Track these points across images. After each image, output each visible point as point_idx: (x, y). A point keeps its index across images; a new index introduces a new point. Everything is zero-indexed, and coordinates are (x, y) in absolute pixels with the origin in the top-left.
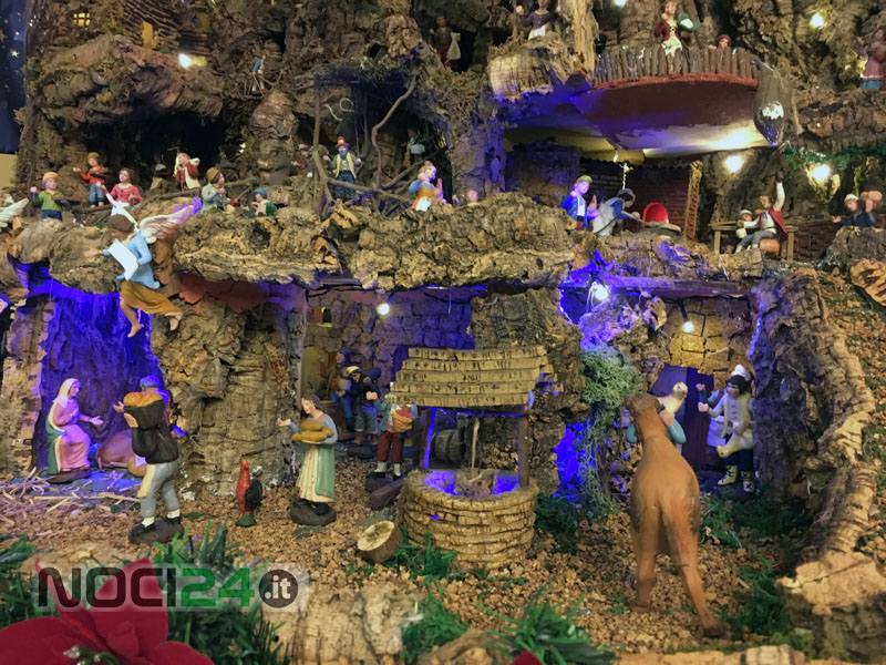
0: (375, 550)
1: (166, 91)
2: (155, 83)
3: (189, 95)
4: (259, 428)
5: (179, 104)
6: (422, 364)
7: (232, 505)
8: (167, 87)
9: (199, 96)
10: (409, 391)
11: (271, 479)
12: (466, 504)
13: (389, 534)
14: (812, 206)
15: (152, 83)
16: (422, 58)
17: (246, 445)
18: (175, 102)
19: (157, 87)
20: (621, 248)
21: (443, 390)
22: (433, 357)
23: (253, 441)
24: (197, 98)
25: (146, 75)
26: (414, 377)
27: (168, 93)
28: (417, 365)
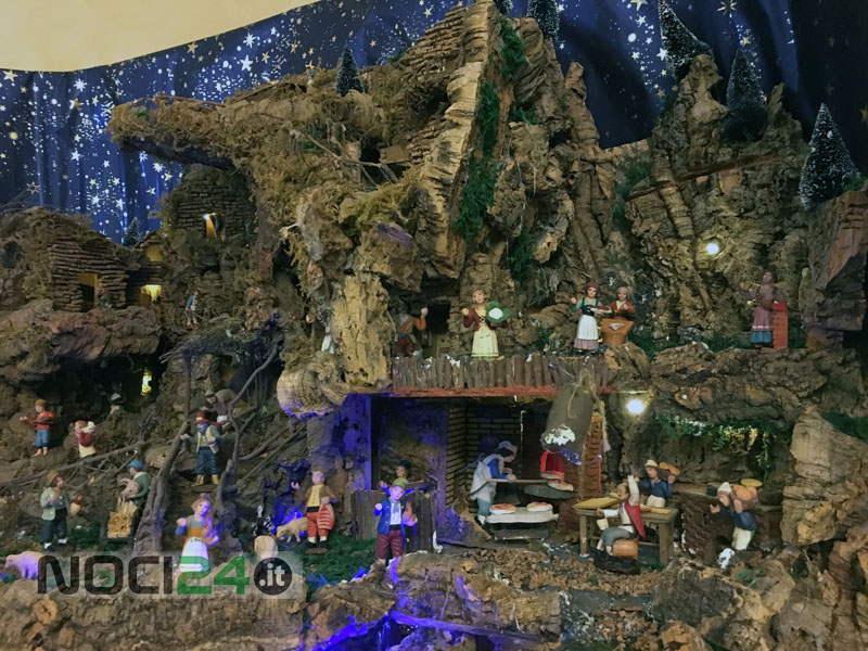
1: (89, 347)
2: (75, 344)
3: (117, 343)
5: (107, 353)
8: (90, 342)
9: (129, 341)
14: (726, 459)
15: (72, 343)
16: (281, 325)
18: (102, 353)
19: (78, 345)
20: (420, 578)
24: (126, 344)
25: (65, 339)
27: (92, 348)
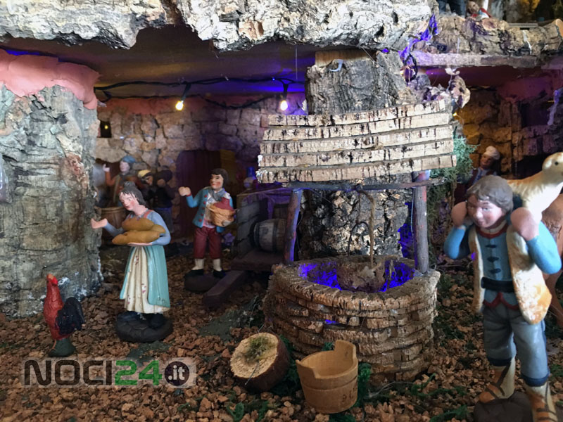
0: (262, 376)
4: (60, 234)
6: (290, 132)
7: (37, 327)
10: (285, 165)
11: (79, 290)
12: (376, 303)
13: (275, 351)
17: (47, 256)
21: (334, 160)
22: (303, 123)
23: (55, 250)
26: (286, 148)
28: (284, 133)
